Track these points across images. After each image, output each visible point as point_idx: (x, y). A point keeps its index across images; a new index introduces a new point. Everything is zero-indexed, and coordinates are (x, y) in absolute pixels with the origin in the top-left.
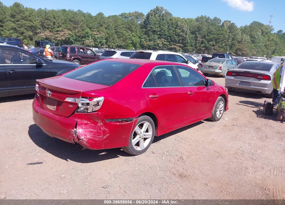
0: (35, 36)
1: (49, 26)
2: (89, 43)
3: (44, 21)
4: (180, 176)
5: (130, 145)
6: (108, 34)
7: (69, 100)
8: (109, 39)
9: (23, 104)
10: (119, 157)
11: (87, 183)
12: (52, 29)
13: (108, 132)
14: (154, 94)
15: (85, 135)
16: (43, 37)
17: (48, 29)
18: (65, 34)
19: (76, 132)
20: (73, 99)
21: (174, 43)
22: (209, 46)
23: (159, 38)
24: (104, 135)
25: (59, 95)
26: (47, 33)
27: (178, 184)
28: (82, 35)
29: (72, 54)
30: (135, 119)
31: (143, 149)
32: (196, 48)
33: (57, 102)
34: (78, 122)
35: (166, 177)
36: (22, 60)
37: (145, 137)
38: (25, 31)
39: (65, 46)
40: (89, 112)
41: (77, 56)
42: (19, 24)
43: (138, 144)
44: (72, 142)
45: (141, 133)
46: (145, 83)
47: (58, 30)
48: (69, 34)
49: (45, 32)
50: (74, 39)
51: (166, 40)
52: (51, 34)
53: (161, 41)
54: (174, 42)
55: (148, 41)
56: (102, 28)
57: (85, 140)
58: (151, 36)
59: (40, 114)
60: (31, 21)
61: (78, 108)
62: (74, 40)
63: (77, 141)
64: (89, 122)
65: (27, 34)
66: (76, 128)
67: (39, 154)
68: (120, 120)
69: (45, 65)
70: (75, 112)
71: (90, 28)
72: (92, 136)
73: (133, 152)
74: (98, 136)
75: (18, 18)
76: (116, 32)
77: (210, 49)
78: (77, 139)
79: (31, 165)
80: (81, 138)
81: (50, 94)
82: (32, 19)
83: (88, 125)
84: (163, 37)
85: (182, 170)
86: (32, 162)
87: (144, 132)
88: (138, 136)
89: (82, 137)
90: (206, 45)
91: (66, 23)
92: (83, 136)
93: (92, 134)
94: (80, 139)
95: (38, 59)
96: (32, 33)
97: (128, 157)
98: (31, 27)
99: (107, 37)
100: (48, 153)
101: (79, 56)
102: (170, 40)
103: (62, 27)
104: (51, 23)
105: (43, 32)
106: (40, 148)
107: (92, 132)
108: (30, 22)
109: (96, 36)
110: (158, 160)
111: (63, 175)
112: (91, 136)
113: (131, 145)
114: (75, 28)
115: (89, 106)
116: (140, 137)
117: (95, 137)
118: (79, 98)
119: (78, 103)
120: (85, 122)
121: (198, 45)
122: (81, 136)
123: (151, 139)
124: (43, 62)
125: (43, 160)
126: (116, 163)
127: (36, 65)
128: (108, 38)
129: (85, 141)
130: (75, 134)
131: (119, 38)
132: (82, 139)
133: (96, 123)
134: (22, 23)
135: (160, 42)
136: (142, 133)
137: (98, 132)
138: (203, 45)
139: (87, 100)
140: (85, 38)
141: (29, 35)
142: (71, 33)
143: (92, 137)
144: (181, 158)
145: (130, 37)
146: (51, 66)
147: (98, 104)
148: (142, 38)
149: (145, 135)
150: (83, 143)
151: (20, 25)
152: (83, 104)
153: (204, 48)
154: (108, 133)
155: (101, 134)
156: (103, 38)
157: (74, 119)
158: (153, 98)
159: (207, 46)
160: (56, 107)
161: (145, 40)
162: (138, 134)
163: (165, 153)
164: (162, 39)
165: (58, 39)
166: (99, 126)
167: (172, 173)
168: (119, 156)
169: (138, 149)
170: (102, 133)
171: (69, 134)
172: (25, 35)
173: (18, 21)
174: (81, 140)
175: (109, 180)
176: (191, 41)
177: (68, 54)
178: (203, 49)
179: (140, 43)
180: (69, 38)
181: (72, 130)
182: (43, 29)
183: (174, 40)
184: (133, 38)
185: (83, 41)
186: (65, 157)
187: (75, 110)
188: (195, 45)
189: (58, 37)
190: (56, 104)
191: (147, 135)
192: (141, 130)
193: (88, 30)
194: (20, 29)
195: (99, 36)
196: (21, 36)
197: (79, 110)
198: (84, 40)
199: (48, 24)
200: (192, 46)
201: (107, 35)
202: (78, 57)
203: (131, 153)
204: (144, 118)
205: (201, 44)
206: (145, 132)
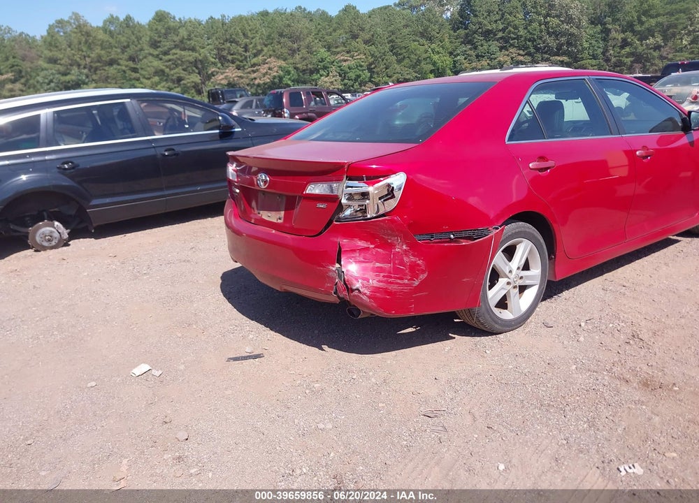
0: (207, 82)
1: (235, 56)
2: (328, 84)
3: (223, 46)
4: (645, 384)
5: (483, 306)
6: (373, 56)
7: (315, 189)
8: (376, 66)
9: (201, 228)
10: (454, 338)
11: (381, 405)
12: (241, 61)
13: (423, 267)
14: (542, 158)
15: (364, 279)
16: (223, 82)
17: (233, 62)
18: (271, 68)
19: (340, 273)
20: (325, 185)
21: (546, 56)
22: (646, 51)
23: (501, 48)
24: (414, 275)
25: (289, 180)
26: (231, 73)
27: (644, 407)
28: (309, 66)
29: (295, 110)
30: (495, 232)
31: (517, 315)
32: (607, 60)
33: (284, 199)
34: (343, 245)
35: (601, 388)
36: (187, 126)
37: (521, 282)
38: (183, 74)
39: (278, 92)
40: (369, 216)
41: (306, 113)
42: (170, 60)
43: (503, 304)
44: (333, 298)
45: (510, 272)
46: (513, 130)
47: (256, 62)
48: (280, 67)
49: (227, 71)
50: (292, 78)
51: (521, 52)
52: (240, 73)
53: (508, 55)
54: (546, 53)
55: (474, 58)
56: (359, 43)
57: (366, 291)
58: (482, 46)
59: (247, 235)
60: (193, 49)
61: (341, 208)
62: (293, 81)
63: (344, 294)
64: (371, 244)
65: (188, 81)
66: (339, 262)
67: (251, 336)
68: (452, 236)
69: (240, 129)
70: (332, 222)
71: (329, 48)
72: (382, 282)
73: (493, 323)
74: (399, 281)
75: (165, 46)
76: (392, 49)
77: (648, 60)
78: (344, 290)
79: (238, 362)
80: (354, 288)
81: (265, 182)
82: (195, 44)
83: (370, 252)
84: (512, 45)
85: (645, 368)
86: (238, 356)
87: (518, 268)
88: (502, 282)
89: (358, 285)
90: (636, 48)
91: (272, 43)
92: (360, 281)
93: (382, 274)
94: (352, 290)
95: (222, 116)
96: (200, 78)
97: (478, 338)
98: (195, 63)
99: (371, 64)
100: (272, 333)
101: (311, 112)
102: (532, 50)
103: (264, 53)
104: (239, 48)
105: (222, 71)
106: (252, 322)
107: (380, 270)
108: (191, 53)
109: (344, 64)
110: (566, 342)
111: (317, 385)
112: (379, 281)
113: (485, 305)
114: (293, 52)
115: (367, 201)
116: (508, 283)
117: (391, 283)
118: (340, 180)
119: (339, 193)
120: (362, 244)
121: (611, 52)
122: (354, 282)
123: (540, 287)
124: (233, 122)
125: (262, 349)
126: (448, 352)
127: (218, 131)
128: (373, 66)
129: (365, 294)
130: (340, 276)
131: (399, 62)
132: (358, 289)
133: (388, 246)
134: (174, 57)
135: (506, 58)
136: (514, 273)
137: (396, 270)
138: (627, 49)
139: (362, 184)
140: (318, 71)
141: (193, 82)
142: (285, 65)
143: (381, 284)
144: (634, 336)
145: (428, 55)
146: (253, 133)
147: (390, 193)
148: (458, 55)
149: (521, 278)
150: (360, 301)
151: (170, 63)
152: (351, 197)
153: (632, 59)
154: (423, 272)
155: (405, 275)
156: (361, 66)
157: (332, 239)
158: (541, 170)
159: (638, 51)
160: (283, 213)
161: (465, 59)
162: (501, 274)
163: (583, 324)
164: (511, 50)
165: (257, 82)
166: (399, 252)
167: (619, 379)
168: (453, 336)
169: (506, 315)
170: (407, 271)
171: (325, 277)
172: (184, 84)
173: (166, 53)
174: (356, 293)
175: (439, 395)
176: (591, 44)
177: (285, 110)
178: (628, 60)
179: (455, 67)
180: (281, 78)
181: (331, 268)
182: (222, 65)
183: (545, 47)
184: (435, 57)
185: (313, 80)
186: (315, 341)
187: (333, 216)
188: (603, 53)
189: (255, 79)
190: (283, 206)
191: (528, 277)
192: (510, 263)
193: (323, 53)
194: (172, 72)
195: (352, 63)
196: (175, 87)
197: (342, 215)
198: (316, 77)
199: (232, 52)
200: (594, 57)
201: (370, 57)
202: (309, 114)
203: (487, 327)
204: (517, 228)
205: (622, 47)
206: (521, 268)
